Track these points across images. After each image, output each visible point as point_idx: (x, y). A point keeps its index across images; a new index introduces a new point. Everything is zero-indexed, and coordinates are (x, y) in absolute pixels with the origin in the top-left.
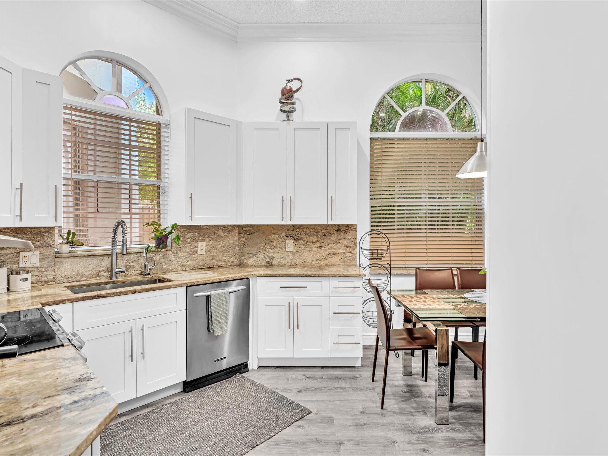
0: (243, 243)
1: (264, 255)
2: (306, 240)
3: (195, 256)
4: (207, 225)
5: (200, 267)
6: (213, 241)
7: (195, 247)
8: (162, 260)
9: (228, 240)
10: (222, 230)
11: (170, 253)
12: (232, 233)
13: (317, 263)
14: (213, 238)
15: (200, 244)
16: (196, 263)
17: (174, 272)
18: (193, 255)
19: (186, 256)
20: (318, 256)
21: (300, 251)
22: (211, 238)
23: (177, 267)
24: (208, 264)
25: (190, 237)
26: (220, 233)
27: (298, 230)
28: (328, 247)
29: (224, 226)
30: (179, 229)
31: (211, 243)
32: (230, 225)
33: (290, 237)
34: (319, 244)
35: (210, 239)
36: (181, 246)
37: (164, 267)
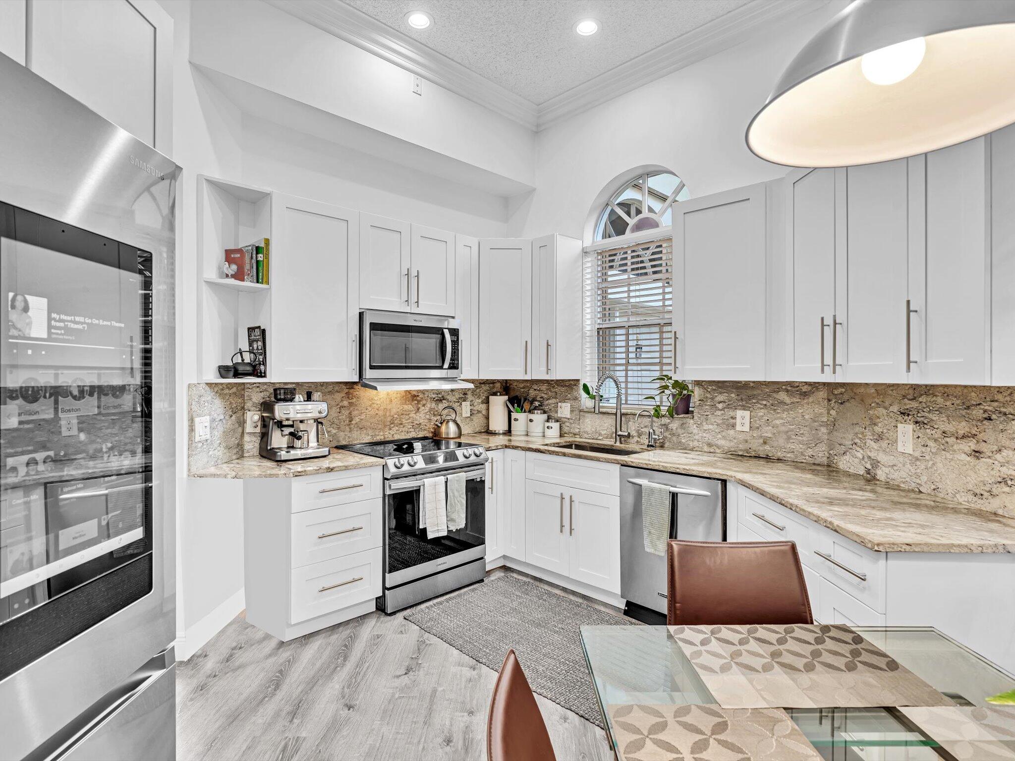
0: (833, 420)
1: (861, 451)
2: (943, 427)
3: (732, 432)
4: (754, 382)
5: (740, 453)
6: (766, 411)
7: (732, 418)
8: (680, 431)
9: (800, 411)
10: (787, 391)
11: (692, 421)
12: (811, 400)
13: (968, 502)
14: (765, 405)
15: (739, 413)
16: (732, 444)
17: (696, 451)
18: (727, 430)
19: (716, 431)
20: (972, 480)
21: (927, 458)
22: (761, 404)
23: (701, 445)
24: (755, 451)
25: (722, 400)
26: (782, 396)
27: (923, 399)
28: (998, 456)
29: (790, 384)
30: (705, 386)
31: (762, 414)
32: (805, 382)
33: (908, 415)
34: (972, 445)
35: (759, 405)
36: (708, 413)
37: (683, 441)
